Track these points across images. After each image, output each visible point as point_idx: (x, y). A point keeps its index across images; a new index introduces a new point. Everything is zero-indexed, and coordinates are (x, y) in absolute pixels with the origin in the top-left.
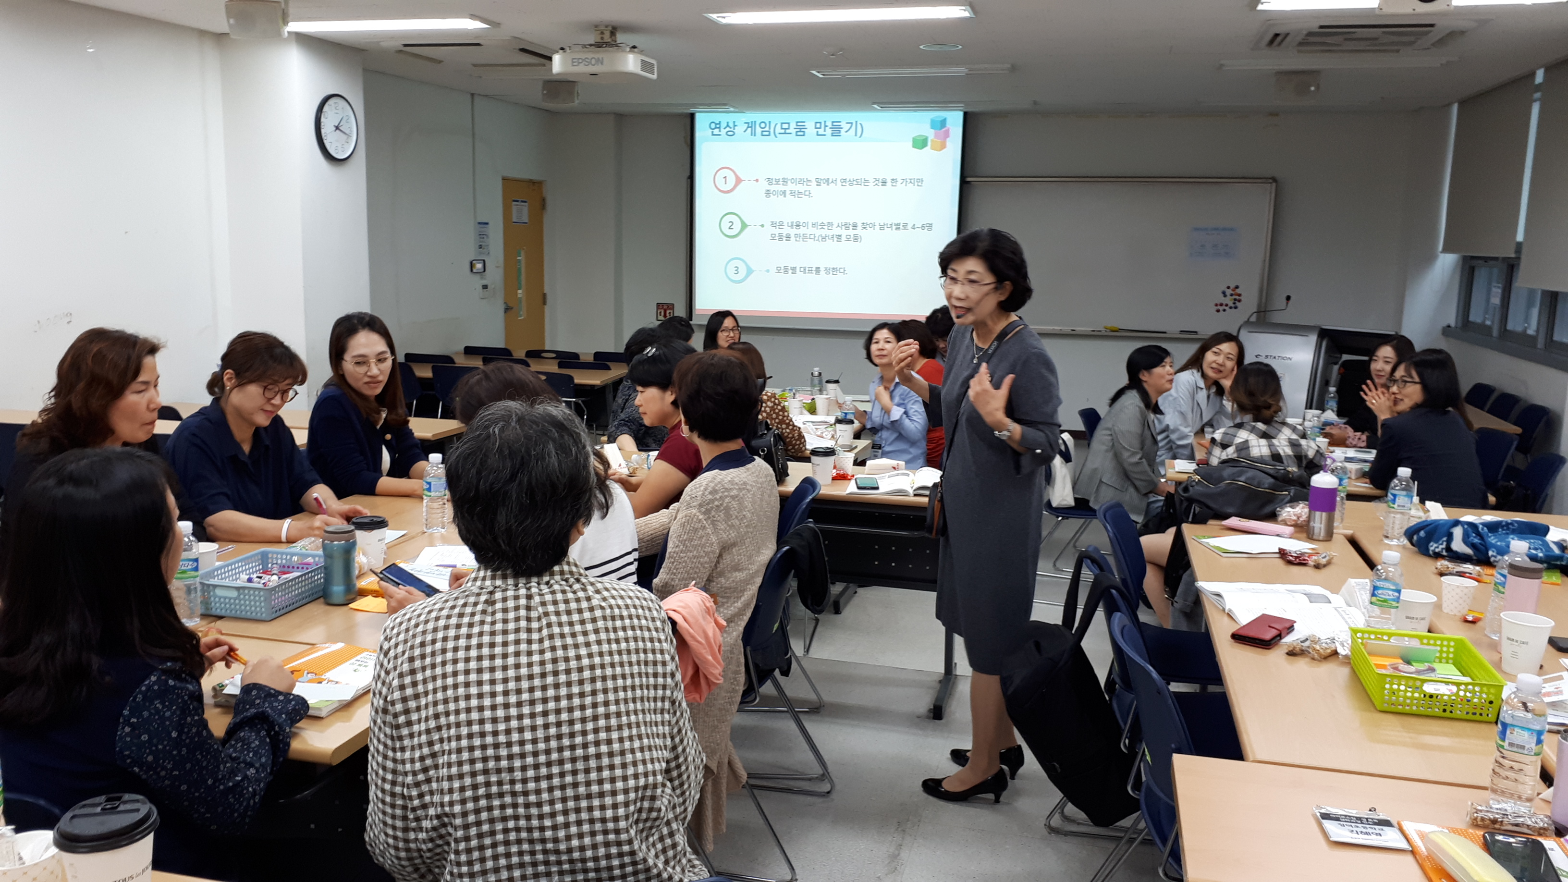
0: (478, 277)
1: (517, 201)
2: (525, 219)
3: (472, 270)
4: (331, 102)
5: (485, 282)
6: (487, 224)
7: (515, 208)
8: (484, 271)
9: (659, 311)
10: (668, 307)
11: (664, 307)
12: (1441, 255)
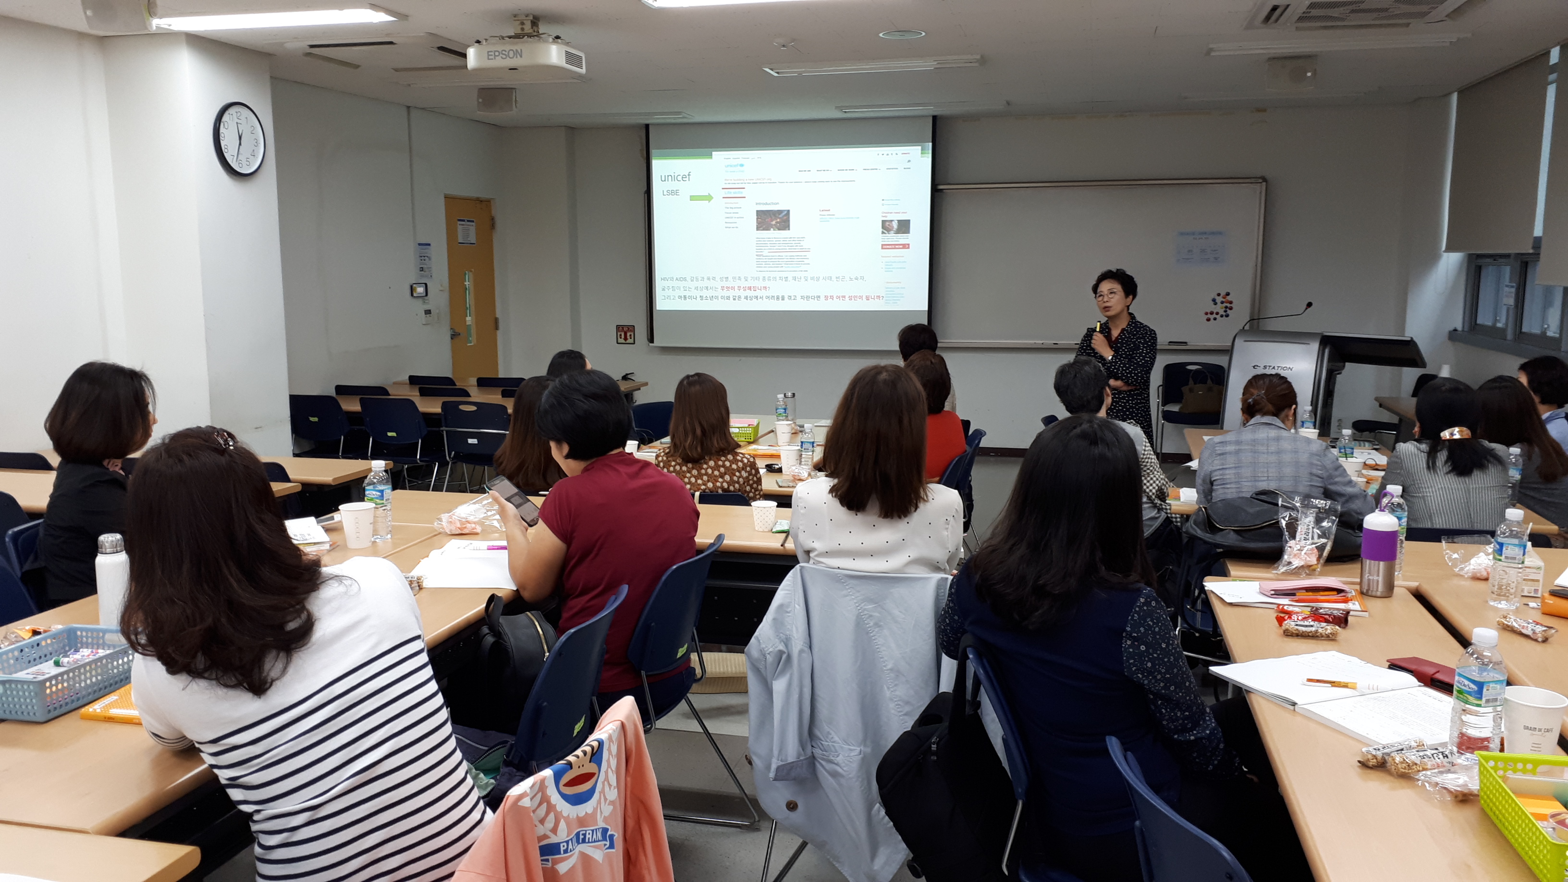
0: (420, 301)
1: (463, 221)
2: (473, 241)
3: (412, 295)
4: (232, 110)
5: (427, 307)
6: (429, 245)
7: (460, 227)
8: (427, 295)
9: (619, 334)
10: (629, 329)
11: (625, 329)
12: (1445, 255)
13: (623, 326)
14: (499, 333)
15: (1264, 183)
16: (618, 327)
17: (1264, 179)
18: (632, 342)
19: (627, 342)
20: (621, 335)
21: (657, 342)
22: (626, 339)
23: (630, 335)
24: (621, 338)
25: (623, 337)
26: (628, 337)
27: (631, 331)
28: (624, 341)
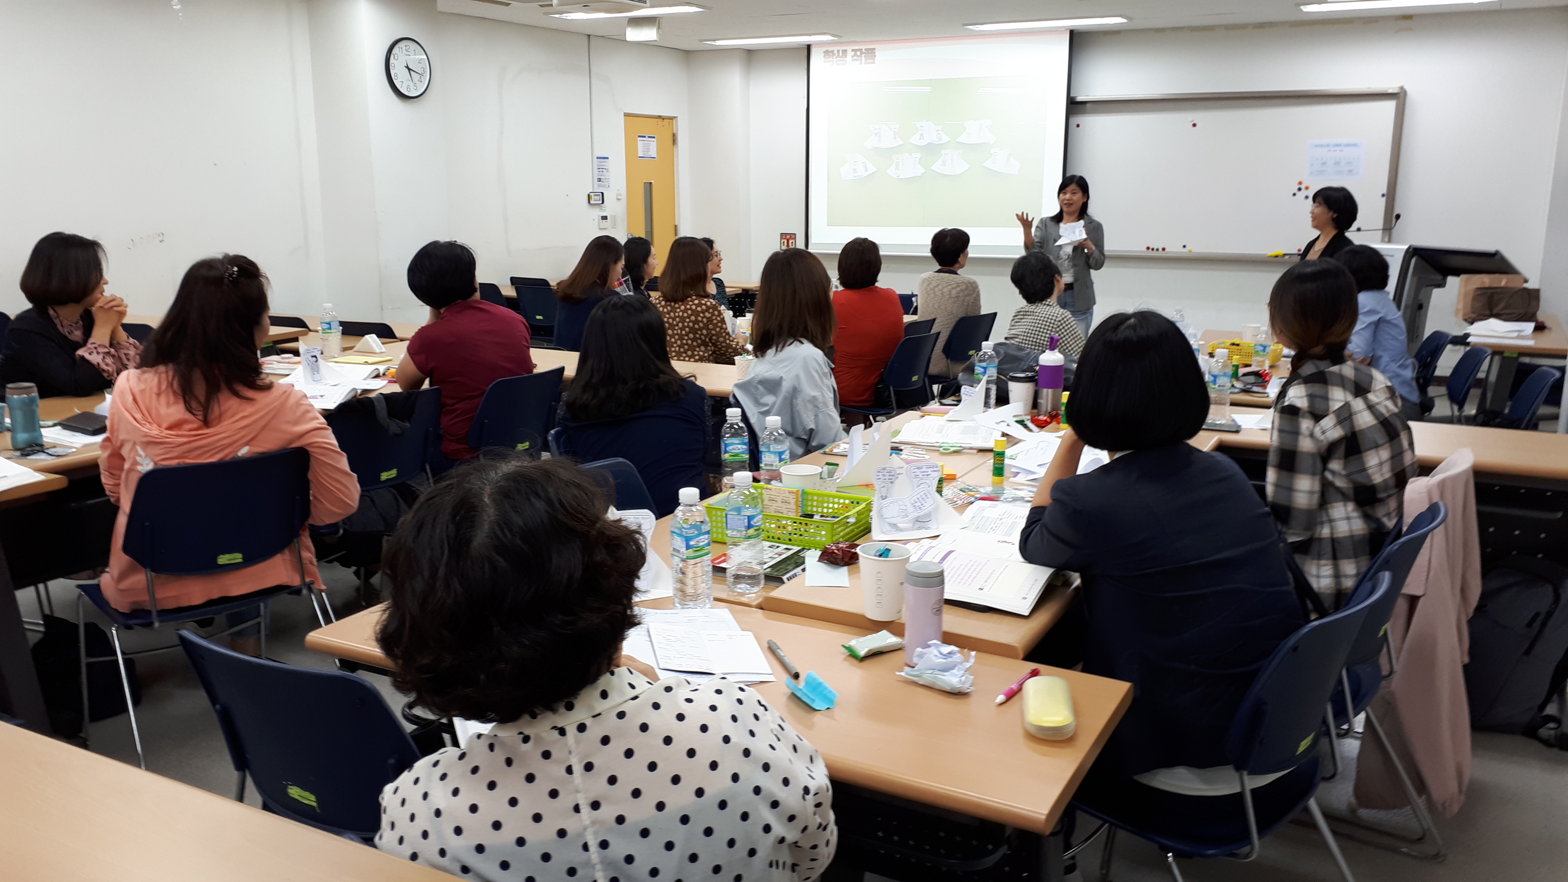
0: (597, 208)
1: (645, 137)
2: (653, 153)
3: (589, 202)
4: (402, 44)
5: (604, 214)
6: (607, 158)
7: (640, 143)
8: (603, 202)
10: (791, 236)
11: (787, 237)
13: (786, 234)
15: (1403, 94)
17: (1403, 90)
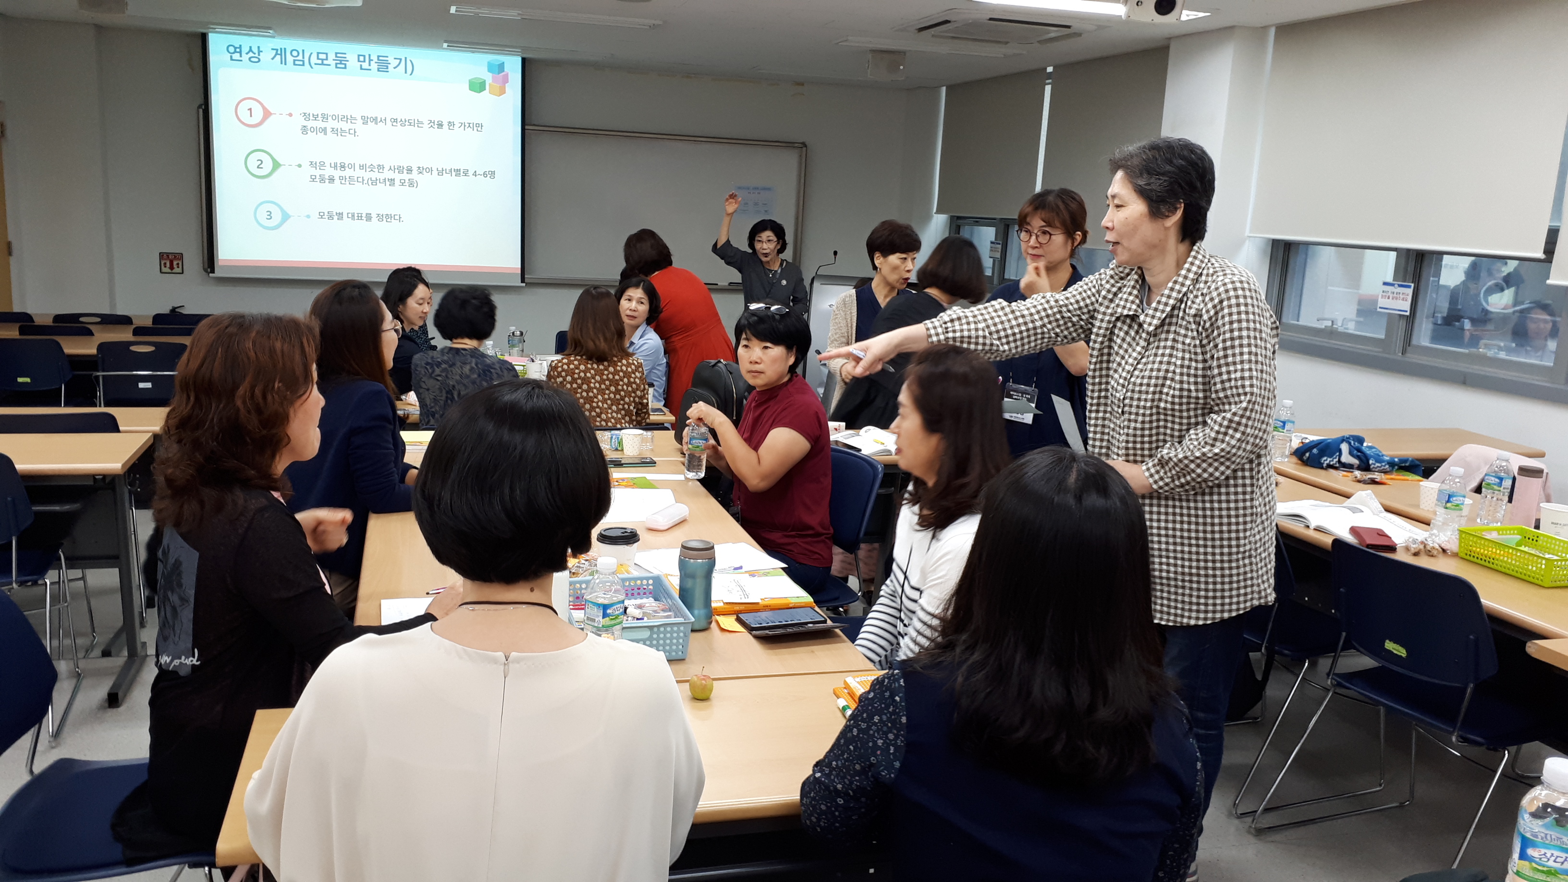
9: (163, 263)
10: (175, 257)
11: (170, 257)
12: (935, 215)
13: (168, 254)
14: (13, 260)
15: (804, 149)
16: (162, 255)
17: (804, 145)
18: (181, 272)
19: (174, 271)
20: (165, 264)
21: (218, 273)
22: (172, 268)
23: (178, 264)
24: (165, 267)
25: (168, 265)
26: (175, 266)
27: (178, 259)
28: (170, 271)
